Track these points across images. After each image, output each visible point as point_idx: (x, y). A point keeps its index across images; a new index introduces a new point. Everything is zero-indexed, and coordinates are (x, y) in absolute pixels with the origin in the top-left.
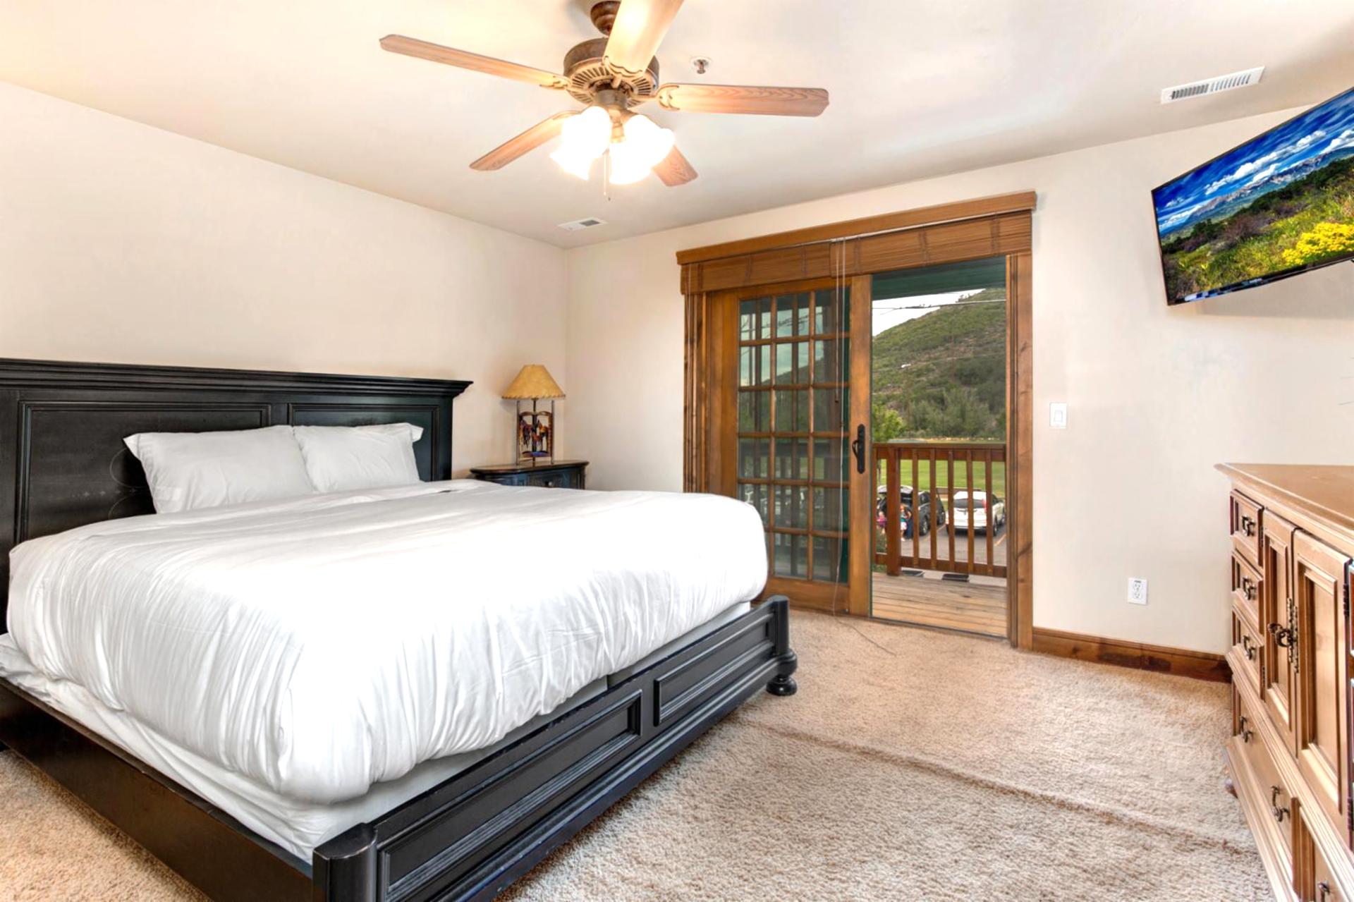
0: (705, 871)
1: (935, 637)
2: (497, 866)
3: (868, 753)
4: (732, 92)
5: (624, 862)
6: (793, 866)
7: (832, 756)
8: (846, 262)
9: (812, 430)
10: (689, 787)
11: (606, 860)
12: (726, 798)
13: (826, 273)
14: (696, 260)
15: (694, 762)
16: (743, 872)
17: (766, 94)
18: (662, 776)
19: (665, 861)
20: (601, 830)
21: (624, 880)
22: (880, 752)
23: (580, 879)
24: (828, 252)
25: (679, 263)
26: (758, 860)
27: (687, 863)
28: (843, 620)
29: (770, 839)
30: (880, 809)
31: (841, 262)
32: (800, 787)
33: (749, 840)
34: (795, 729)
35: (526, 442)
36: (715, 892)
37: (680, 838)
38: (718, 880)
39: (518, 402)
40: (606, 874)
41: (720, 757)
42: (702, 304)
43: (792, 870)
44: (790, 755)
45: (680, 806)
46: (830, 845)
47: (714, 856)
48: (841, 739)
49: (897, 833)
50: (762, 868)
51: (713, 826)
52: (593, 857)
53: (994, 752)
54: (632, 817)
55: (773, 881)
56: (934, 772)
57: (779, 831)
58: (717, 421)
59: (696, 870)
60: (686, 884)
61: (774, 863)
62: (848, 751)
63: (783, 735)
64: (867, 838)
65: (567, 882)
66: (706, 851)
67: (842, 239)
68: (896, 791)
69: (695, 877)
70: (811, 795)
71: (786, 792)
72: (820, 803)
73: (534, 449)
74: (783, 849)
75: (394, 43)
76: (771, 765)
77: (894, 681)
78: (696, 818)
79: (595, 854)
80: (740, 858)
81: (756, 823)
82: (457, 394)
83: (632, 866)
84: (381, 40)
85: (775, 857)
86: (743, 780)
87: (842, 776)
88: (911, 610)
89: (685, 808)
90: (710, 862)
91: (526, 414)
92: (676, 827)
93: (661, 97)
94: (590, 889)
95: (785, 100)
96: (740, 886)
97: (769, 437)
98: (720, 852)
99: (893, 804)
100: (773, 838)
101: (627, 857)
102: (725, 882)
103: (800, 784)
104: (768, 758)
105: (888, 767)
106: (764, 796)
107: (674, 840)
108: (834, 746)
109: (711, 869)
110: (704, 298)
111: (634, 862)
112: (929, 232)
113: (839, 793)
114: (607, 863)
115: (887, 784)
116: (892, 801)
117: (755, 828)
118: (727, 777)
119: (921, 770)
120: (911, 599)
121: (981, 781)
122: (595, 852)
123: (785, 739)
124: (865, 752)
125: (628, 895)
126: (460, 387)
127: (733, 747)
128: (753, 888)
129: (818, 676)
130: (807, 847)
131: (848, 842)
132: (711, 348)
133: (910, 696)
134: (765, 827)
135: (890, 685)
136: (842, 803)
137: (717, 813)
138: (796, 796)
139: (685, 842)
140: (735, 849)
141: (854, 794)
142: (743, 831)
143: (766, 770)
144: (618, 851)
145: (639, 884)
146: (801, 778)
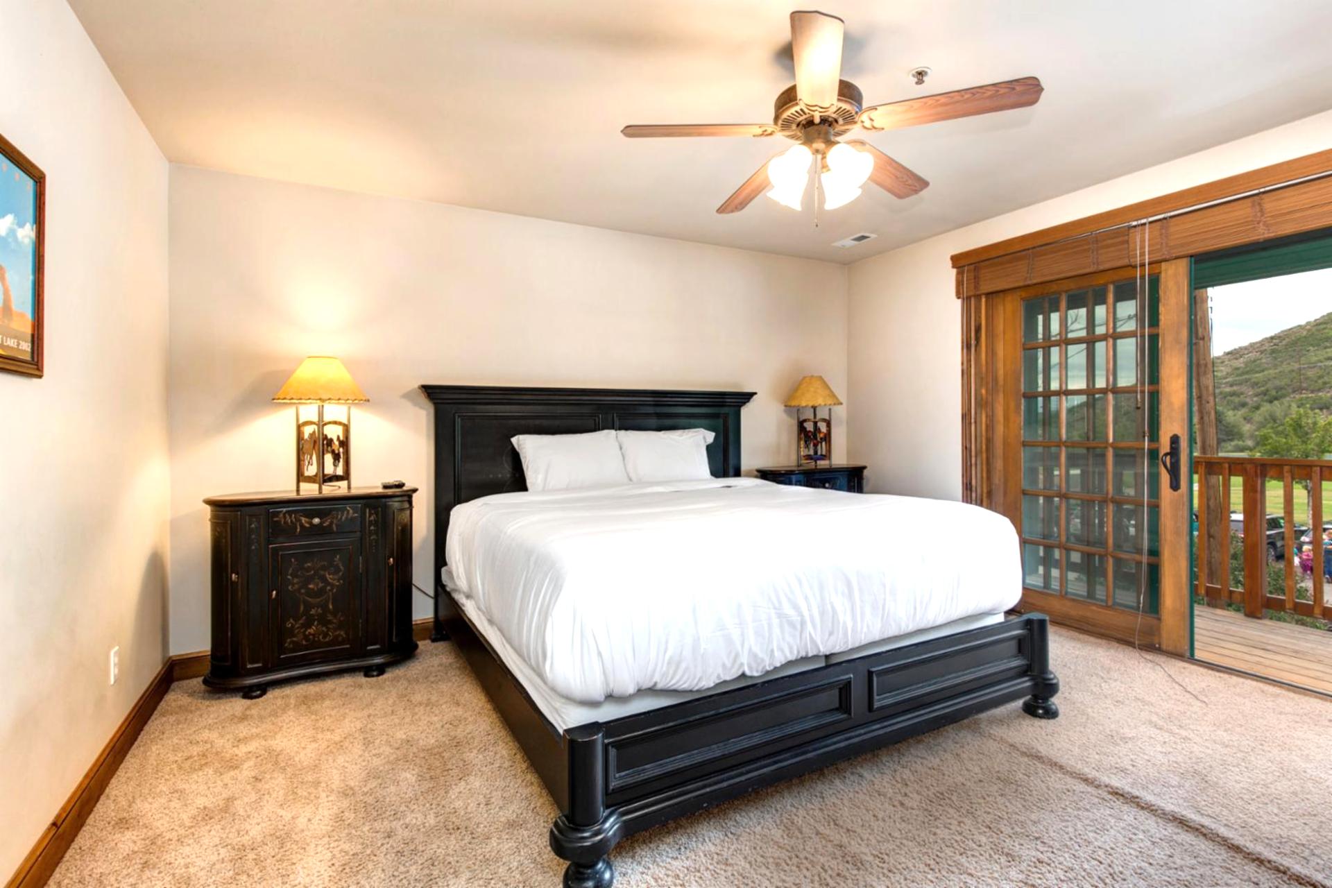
0: (894, 850)
1: (1278, 695)
2: (705, 787)
3: (1122, 795)
4: (930, 102)
5: (823, 820)
6: (986, 873)
7: (1074, 788)
8: (1149, 246)
9: (1111, 440)
10: (905, 777)
11: (808, 814)
12: (938, 795)
13: (1125, 262)
14: (972, 262)
15: (917, 756)
16: (932, 862)
17: (966, 96)
18: (882, 761)
19: (859, 830)
20: (812, 790)
21: (818, 833)
22: (1137, 797)
23: (782, 821)
24: (1126, 238)
25: (954, 267)
26: (950, 857)
27: (879, 838)
28: (1149, 656)
29: (970, 843)
30: (1112, 851)
31: (1142, 247)
32: (1024, 806)
33: (949, 837)
34: (1040, 752)
35: (807, 446)
36: (898, 869)
37: (880, 816)
38: (904, 860)
39: (798, 410)
40: (804, 825)
41: (946, 759)
42: (980, 309)
43: (983, 876)
44: (1024, 774)
45: (890, 790)
46: (1036, 867)
47: (908, 840)
48: (1092, 774)
49: (1124, 880)
50: (953, 864)
51: (917, 816)
52: (798, 808)
53: (1308, 836)
54: (843, 788)
55: (960, 879)
56: (1205, 835)
57: (984, 839)
58: (1000, 429)
59: (885, 847)
60: (872, 854)
61: (966, 864)
62: (1096, 787)
63: (1024, 754)
64: (1083, 873)
65: (770, 820)
66: (901, 834)
67: (1143, 221)
68: (1142, 840)
69: (883, 851)
70: (1033, 817)
71: (1006, 806)
72: (1042, 828)
73: (816, 452)
74: (981, 855)
75: (632, 131)
76: (999, 778)
77: (1193, 730)
78: (902, 804)
79: (800, 807)
80: (932, 849)
81: (962, 825)
82: (744, 403)
83: (829, 825)
84: (622, 131)
85: (969, 859)
86: (963, 784)
87: (1079, 809)
88: (1262, 660)
89: (894, 793)
90: (901, 843)
91: (805, 421)
92: (879, 806)
93: (862, 122)
94: (787, 832)
95: (990, 97)
96: (924, 872)
97: (1059, 446)
98: (915, 839)
99: (1132, 852)
100: (975, 843)
101: (826, 817)
102: (910, 865)
103: (1024, 803)
104: (998, 772)
105: (1143, 815)
106: (979, 804)
107: (874, 816)
108: (1081, 778)
109: (901, 849)
110: (983, 300)
111: (832, 823)
112: (1266, 197)
113: (1069, 823)
114: (808, 817)
115: (1134, 831)
116: (1132, 848)
117: (958, 829)
118: (946, 777)
119: (1185, 828)
120: (1269, 647)
121: (1269, 862)
122: (801, 805)
123: (1026, 759)
124: (1117, 793)
125: (817, 846)
126: (747, 397)
127: (963, 752)
128: (937, 878)
129: (1092, 707)
130: (1009, 862)
131: (1058, 870)
132: (992, 352)
133: (1210, 752)
134: (970, 831)
135: (1184, 733)
136: (1067, 833)
137: (924, 805)
138: (1016, 813)
139: (884, 821)
140: (931, 840)
141: (1086, 829)
142: (945, 827)
143: (991, 781)
144: (821, 809)
145: (830, 841)
146: (1028, 797)
